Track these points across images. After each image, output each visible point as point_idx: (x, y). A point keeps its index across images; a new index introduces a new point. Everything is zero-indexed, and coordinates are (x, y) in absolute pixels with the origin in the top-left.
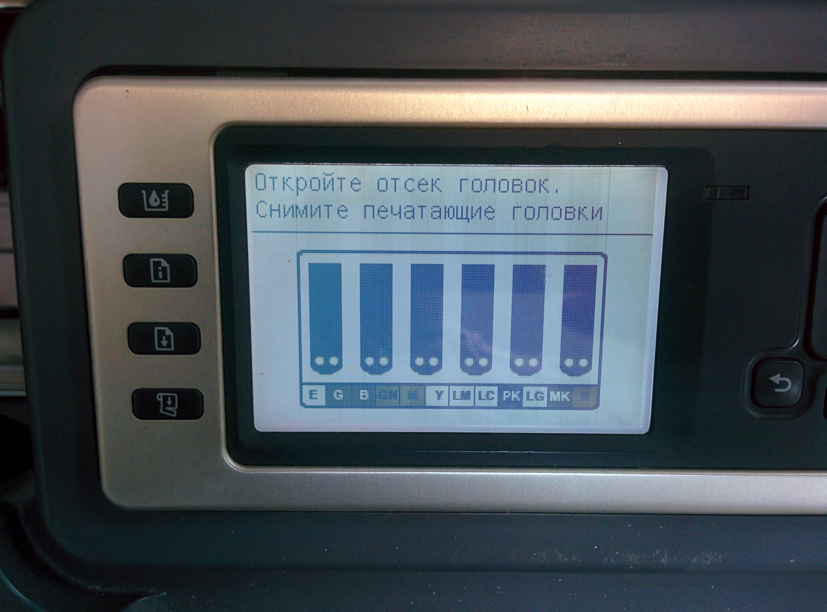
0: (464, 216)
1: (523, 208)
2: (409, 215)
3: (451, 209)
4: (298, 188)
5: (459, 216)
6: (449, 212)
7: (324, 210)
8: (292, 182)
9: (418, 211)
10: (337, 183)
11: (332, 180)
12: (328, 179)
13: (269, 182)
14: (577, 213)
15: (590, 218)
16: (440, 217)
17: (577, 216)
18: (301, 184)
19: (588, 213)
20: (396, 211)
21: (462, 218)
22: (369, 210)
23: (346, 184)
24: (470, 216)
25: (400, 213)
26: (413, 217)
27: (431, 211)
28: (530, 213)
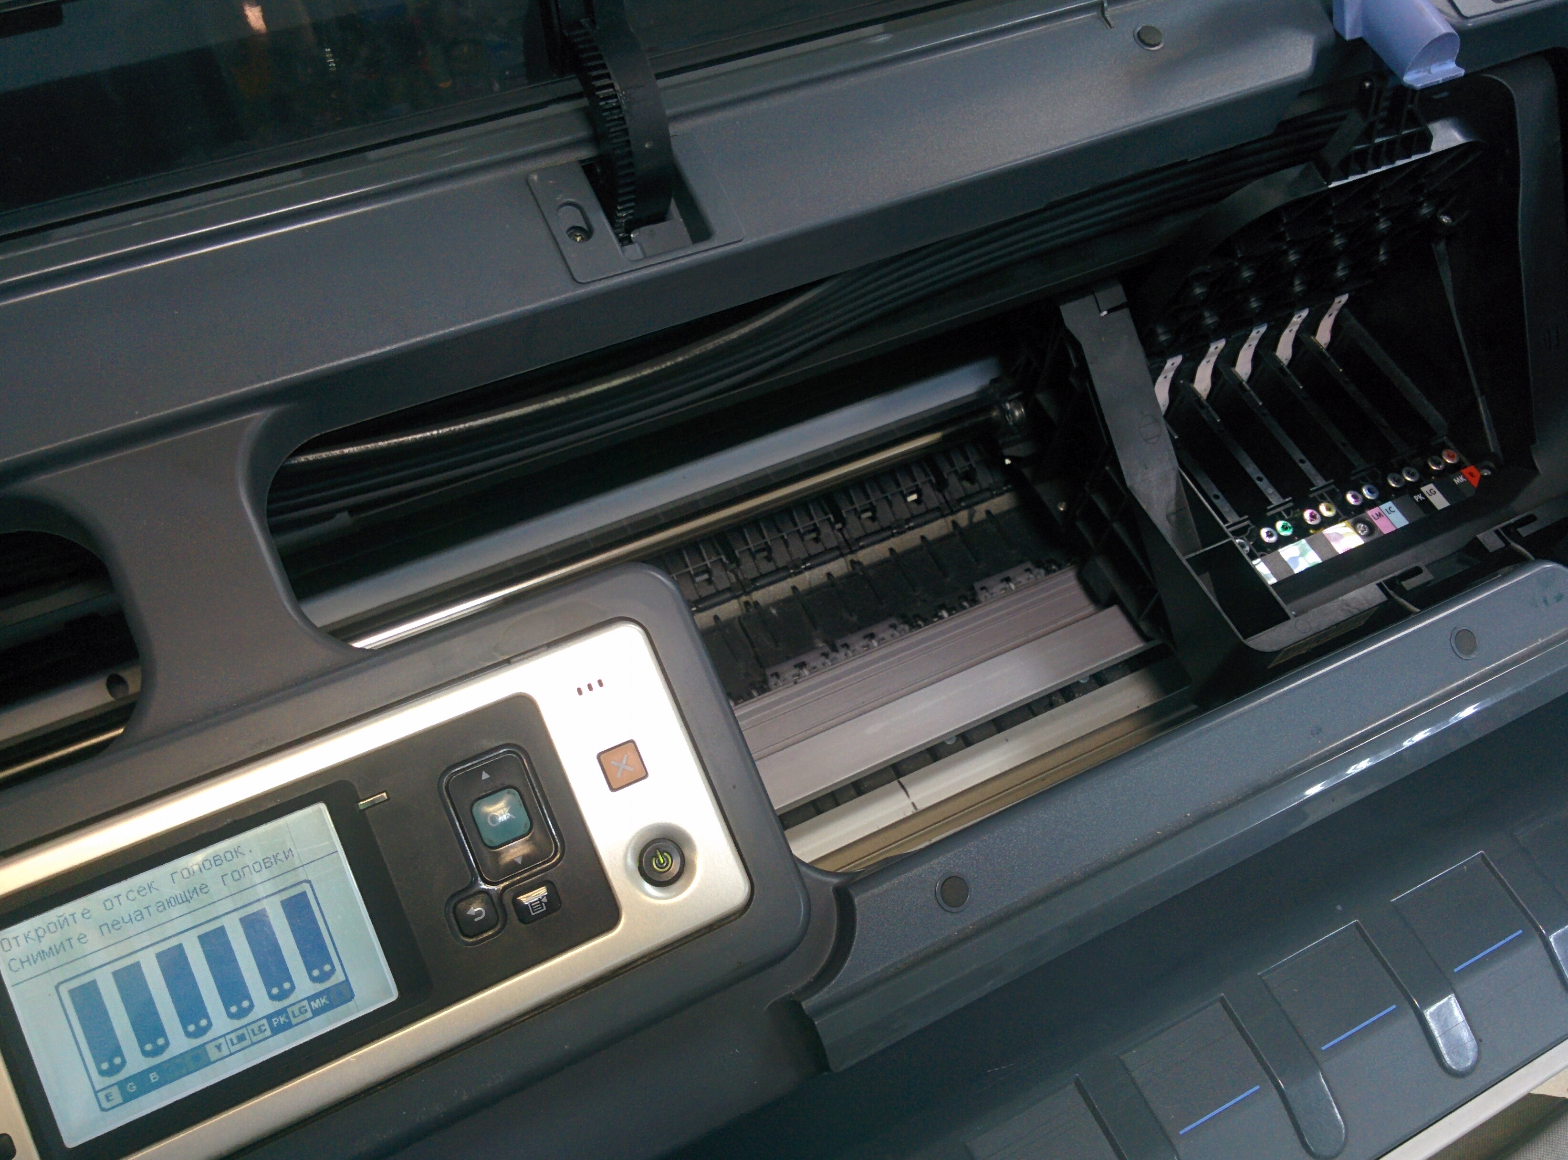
0: (185, 899)
1: (229, 873)
2: (139, 918)
3: (172, 900)
4: (39, 937)
5: (181, 901)
6: (170, 902)
7: (67, 944)
8: (33, 935)
9: (145, 912)
10: (70, 919)
11: (66, 919)
12: (61, 919)
13: (13, 942)
14: (273, 860)
15: (284, 859)
16: (165, 908)
17: (274, 863)
18: (41, 932)
19: (281, 856)
20: (127, 919)
21: (183, 902)
22: (105, 929)
23: (78, 916)
24: (189, 898)
25: (131, 919)
26: (143, 918)
27: (155, 908)
28: (236, 876)
